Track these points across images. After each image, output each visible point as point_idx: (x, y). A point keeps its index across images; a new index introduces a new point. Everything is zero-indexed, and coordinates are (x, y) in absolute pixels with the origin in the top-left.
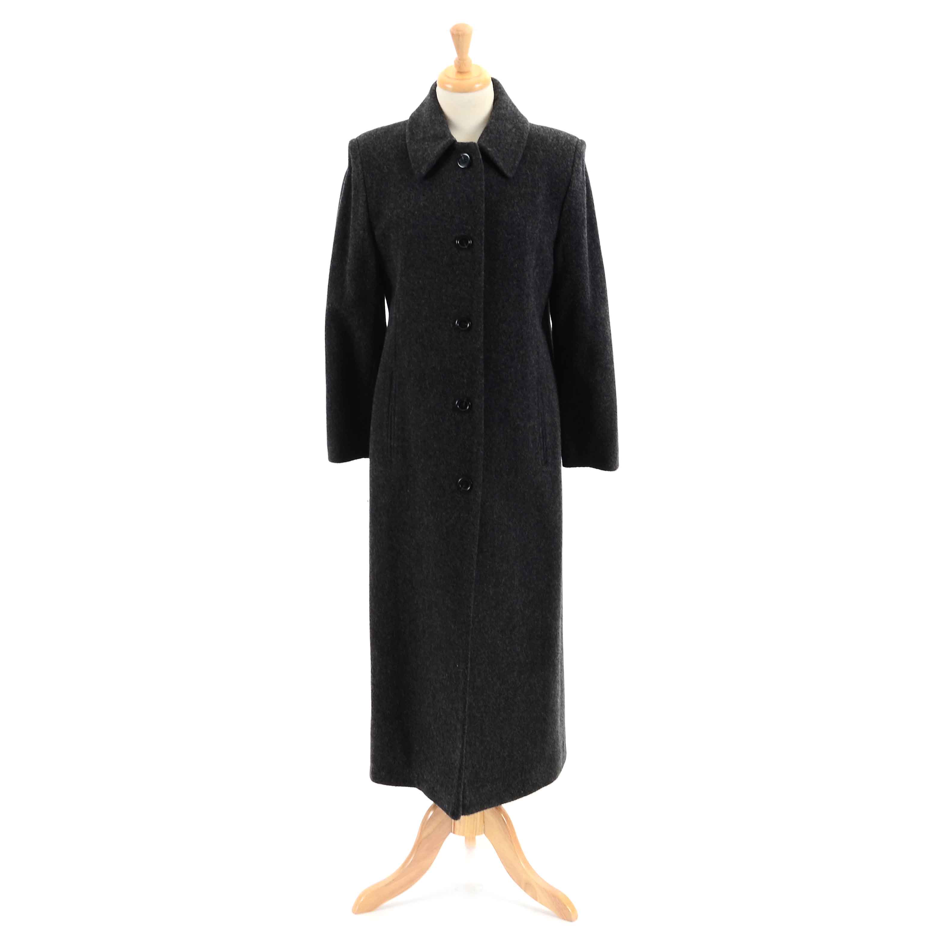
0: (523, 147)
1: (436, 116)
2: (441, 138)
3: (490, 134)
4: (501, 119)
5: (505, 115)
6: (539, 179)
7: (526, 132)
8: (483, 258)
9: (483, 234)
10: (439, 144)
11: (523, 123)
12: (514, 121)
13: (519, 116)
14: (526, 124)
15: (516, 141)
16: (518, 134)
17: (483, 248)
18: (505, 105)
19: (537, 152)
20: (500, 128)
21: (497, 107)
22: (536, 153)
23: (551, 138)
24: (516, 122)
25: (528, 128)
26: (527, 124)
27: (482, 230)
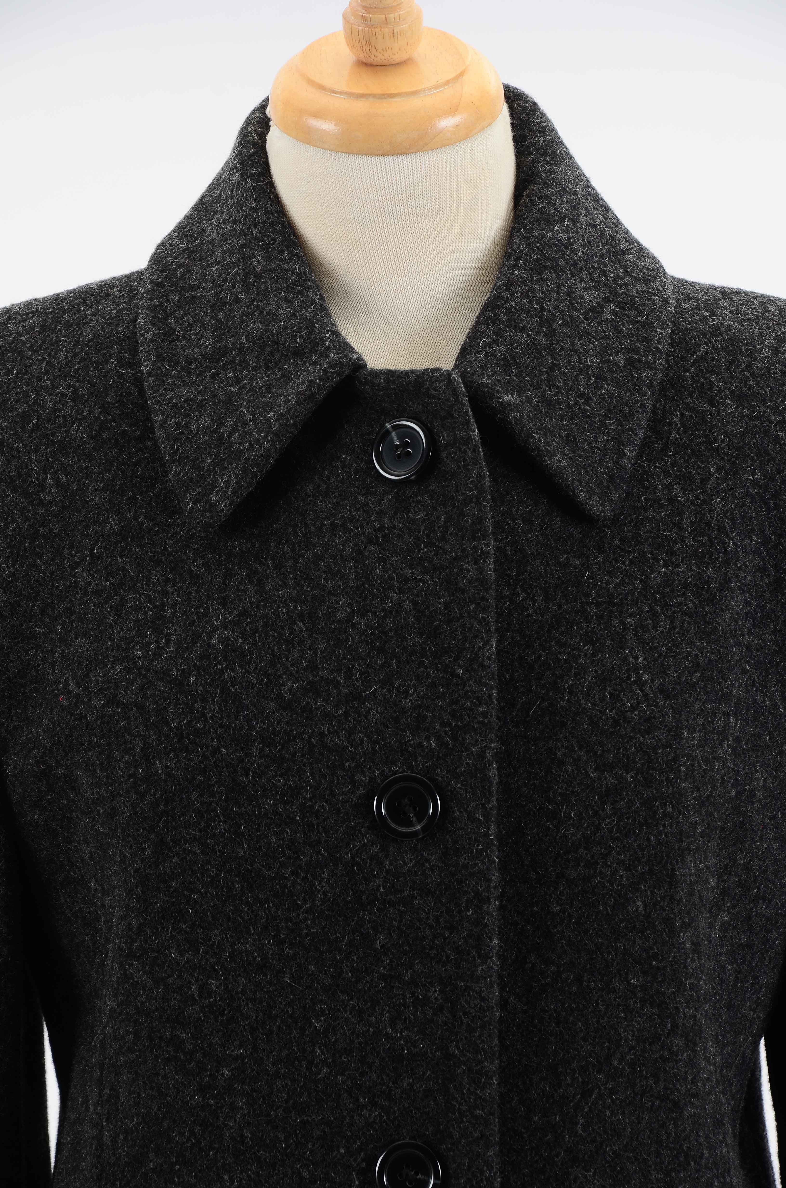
0: (650, 386)
1: (268, 258)
2: (298, 354)
3: (510, 334)
4: (555, 268)
5: (569, 245)
6: (728, 523)
7: (658, 319)
8: (495, 877)
9: (493, 771)
10: (287, 377)
11: (644, 281)
12: (604, 272)
13: (624, 252)
14: (657, 285)
15: (621, 359)
16: (627, 327)
17: (493, 830)
18: (565, 207)
19: (712, 402)
20: (549, 305)
21: (534, 214)
22: (707, 407)
23: (770, 340)
24: (618, 278)
25: (666, 301)
26: (663, 285)
27: (489, 754)
